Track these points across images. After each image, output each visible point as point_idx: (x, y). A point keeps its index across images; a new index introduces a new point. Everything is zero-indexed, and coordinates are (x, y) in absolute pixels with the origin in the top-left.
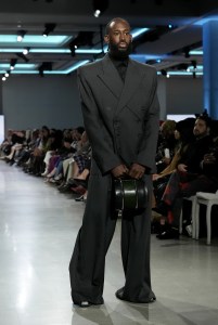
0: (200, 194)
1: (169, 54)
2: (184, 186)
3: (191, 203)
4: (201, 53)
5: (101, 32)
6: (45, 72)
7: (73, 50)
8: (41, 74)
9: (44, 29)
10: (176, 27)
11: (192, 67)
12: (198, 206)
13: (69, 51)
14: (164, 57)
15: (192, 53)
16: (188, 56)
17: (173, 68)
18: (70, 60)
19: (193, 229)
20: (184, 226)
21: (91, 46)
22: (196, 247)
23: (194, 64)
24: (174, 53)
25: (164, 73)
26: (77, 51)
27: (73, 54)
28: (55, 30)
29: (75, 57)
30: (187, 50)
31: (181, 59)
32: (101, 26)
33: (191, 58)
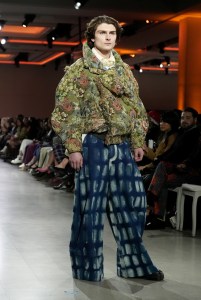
0: (186, 185)
1: (143, 49)
4: (178, 49)
5: (80, 25)
6: (21, 63)
8: (17, 64)
9: (23, 20)
11: (165, 63)
13: (46, 43)
15: (167, 49)
16: (162, 51)
17: (146, 63)
18: (46, 52)
19: (177, 220)
20: (168, 217)
21: (69, 38)
22: (179, 239)
23: (168, 60)
24: (149, 48)
25: (137, 68)
26: (54, 43)
27: (50, 45)
28: (35, 21)
29: (52, 49)
30: (161, 47)
31: (156, 55)
32: (80, 19)
33: (165, 54)
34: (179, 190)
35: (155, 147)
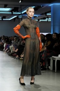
0: (53, 57)
1: (41, 15)
2: (48, 54)
3: (50, 59)
4: (51, 14)
5: (21, 7)
6: (3, 19)
7: (12, 12)
8: (2, 20)
9: (4, 6)
10: (43, 6)
11: (47, 19)
12: (52, 61)
14: (39, 15)
15: (47, 14)
16: (46, 15)
17: (41, 19)
18: (11, 16)
19: (51, 67)
20: (48, 66)
21: (18, 12)
22: (52, 73)
23: (48, 18)
25: (39, 20)
28: (7, 6)
29: (13, 15)
30: (46, 13)
31: (44, 16)
32: (21, 6)
33: (47, 16)
34: (51, 58)
35: (44, 45)
